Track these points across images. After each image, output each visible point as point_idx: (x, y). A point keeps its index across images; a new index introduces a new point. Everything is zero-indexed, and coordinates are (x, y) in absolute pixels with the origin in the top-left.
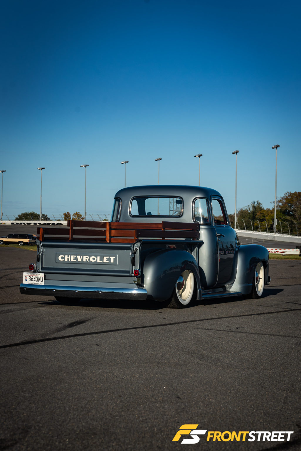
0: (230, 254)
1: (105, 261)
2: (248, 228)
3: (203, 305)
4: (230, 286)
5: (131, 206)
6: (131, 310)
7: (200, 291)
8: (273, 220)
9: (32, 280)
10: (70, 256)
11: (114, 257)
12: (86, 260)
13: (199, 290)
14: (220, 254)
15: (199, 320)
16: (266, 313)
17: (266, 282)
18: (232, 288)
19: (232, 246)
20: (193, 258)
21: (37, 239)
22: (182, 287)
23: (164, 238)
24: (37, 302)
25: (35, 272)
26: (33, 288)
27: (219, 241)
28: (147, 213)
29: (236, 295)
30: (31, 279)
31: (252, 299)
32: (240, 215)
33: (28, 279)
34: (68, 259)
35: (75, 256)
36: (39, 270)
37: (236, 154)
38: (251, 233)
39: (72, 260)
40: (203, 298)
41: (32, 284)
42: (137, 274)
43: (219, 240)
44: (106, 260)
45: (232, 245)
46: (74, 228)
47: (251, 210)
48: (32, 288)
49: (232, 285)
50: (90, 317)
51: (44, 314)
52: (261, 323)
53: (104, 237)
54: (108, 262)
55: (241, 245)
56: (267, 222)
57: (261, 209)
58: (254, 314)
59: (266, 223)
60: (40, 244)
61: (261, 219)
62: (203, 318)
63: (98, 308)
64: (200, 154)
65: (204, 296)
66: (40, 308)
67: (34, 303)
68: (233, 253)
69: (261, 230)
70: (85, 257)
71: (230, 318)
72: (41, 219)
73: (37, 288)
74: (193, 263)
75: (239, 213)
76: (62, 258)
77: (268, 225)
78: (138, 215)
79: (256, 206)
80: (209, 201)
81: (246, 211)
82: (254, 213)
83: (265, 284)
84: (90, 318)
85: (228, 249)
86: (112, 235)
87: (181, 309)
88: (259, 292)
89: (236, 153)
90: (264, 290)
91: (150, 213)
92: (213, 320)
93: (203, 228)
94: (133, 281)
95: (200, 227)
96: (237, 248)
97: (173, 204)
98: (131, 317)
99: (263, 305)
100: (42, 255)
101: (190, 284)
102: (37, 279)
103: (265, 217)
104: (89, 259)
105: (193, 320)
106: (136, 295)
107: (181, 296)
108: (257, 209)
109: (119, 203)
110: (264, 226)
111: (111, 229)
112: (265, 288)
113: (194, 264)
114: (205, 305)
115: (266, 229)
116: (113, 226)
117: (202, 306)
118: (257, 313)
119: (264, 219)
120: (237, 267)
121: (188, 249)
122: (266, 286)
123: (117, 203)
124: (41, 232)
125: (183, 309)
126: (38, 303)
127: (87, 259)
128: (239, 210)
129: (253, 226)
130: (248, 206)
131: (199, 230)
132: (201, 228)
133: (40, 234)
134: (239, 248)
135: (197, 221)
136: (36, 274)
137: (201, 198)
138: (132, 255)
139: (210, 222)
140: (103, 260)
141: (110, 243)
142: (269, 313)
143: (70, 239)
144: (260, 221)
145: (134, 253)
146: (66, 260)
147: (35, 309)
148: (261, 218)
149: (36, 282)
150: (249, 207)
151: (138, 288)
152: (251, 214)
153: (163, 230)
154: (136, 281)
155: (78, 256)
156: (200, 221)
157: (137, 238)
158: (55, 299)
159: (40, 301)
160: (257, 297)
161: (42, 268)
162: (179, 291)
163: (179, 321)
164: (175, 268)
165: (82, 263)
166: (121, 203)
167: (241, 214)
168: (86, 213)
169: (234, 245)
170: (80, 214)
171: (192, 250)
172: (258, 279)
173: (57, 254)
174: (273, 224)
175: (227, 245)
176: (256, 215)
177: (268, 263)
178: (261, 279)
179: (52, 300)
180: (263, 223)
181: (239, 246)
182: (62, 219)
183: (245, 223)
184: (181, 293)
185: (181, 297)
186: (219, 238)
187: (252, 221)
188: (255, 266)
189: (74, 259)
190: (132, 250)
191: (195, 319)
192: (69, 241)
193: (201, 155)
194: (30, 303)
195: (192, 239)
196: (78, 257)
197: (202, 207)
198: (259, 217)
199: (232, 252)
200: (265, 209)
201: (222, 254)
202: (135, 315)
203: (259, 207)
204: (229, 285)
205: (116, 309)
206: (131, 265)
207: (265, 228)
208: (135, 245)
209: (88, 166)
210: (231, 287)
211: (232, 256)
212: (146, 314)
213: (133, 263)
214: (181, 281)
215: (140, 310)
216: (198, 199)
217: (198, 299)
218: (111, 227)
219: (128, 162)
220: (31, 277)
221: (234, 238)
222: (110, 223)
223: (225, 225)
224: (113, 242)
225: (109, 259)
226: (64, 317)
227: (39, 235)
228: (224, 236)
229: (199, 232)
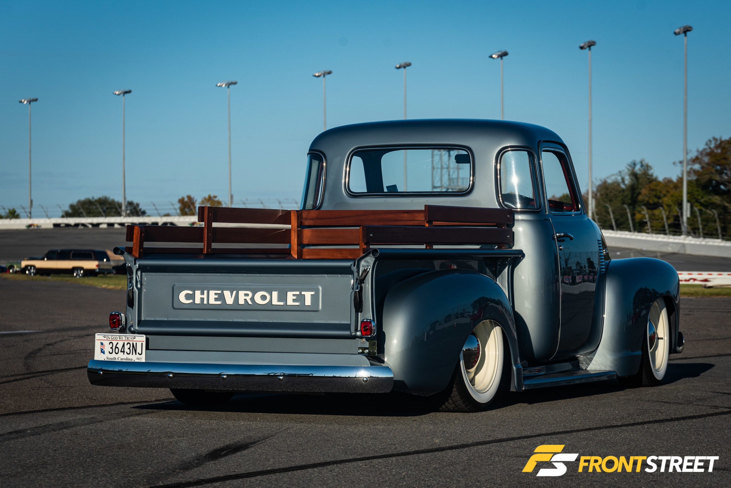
0: (586, 283)
1: (290, 302)
2: (621, 224)
3: (526, 404)
4: (589, 357)
5: (348, 169)
6: (356, 417)
7: (518, 370)
8: (680, 205)
9: (117, 352)
10: (206, 292)
11: (313, 293)
12: (245, 300)
13: (516, 367)
14: (563, 282)
15: (519, 438)
16: (678, 419)
17: (673, 347)
18: (593, 361)
19: (591, 264)
20: (499, 290)
21: (126, 253)
22: (476, 362)
23: (430, 244)
24: (129, 403)
25: (123, 331)
26: (120, 371)
27: (561, 249)
28: (387, 187)
29: (605, 378)
30: (114, 348)
31: (641, 388)
32: (601, 195)
33: (107, 348)
34: (202, 299)
35: (219, 292)
36: (132, 326)
37: (590, 49)
38: (628, 237)
39: (212, 301)
40: (526, 385)
41: (117, 360)
42: (368, 332)
43: (559, 247)
44: (294, 300)
45: (592, 260)
46: (215, 225)
47: (627, 182)
48: (117, 369)
49: (594, 355)
50: (258, 435)
51: (149, 431)
52: (667, 440)
53: (286, 246)
54: (297, 304)
55: (612, 260)
56: (665, 211)
57: (651, 180)
58: (649, 422)
59: (662, 213)
60: (135, 264)
61: (650, 204)
62: (529, 433)
63: (277, 415)
64: (503, 51)
65: (527, 382)
66: (137, 418)
67: (123, 406)
68: (593, 281)
69: (652, 230)
70: (241, 293)
71: (592, 432)
72: (124, 213)
73: (129, 370)
74: (499, 302)
75: (598, 190)
76: (188, 297)
77: (668, 218)
78: (366, 191)
79: (639, 172)
80: (536, 156)
81: (616, 184)
82: (633, 189)
83: (672, 350)
84: (259, 437)
85: (581, 270)
86: (305, 241)
87: (474, 414)
88: (657, 370)
89: (589, 46)
90: (669, 366)
91: (395, 186)
92: (554, 436)
93: (522, 220)
94: (359, 348)
95: (514, 217)
96: (604, 267)
97: (439, 170)
98: (355, 434)
99: (669, 401)
100: (140, 290)
101: (494, 353)
102: (129, 349)
103: (659, 198)
104: (252, 299)
105: (505, 437)
106: (367, 381)
107: (472, 381)
108: (641, 180)
109: (319, 164)
110: (658, 220)
111: (301, 226)
112: (672, 362)
113: (503, 307)
114: (530, 402)
115: (664, 226)
116: (306, 219)
117: (522, 404)
118: (655, 419)
119: (658, 202)
120: (603, 313)
121: (488, 270)
122: (674, 355)
123: (315, 164)
124: (135, 236)
125: (479, 414)
126: (132, 405)
127: (248, 298)
128: (598, 183)
129: (633, 220)
130: (620, 172)
131: (513, 225)
132: (518, 220)
133: (135, 240)
134: (607, 265)
135: (506, 203)
136: (125, 336)
137: (515, 148)
138: (355, 287)
139: (538, 207)
140: (286, 301)
141: (300, 258)
142: (684, 418)
143: (205, 252)
144: (648, 208)
145: (361, 281)
146: (198, 301)
147: (126, 419)
148: (651, 202)
149: (125, 356)
150: (623, 175)
151: (371, 364)
152: (626, 193)
153: (427, 225)
154: (365, 348)
155: (225, 292)
156: (515, 203)
157: (365, 247)
158: (173, 397)
159: (135, 403)
160: (654, 382)
161: (141, 323)
162: (469, 370)
163: (470, 441)
164: (457, 317)
165: (236, 308)
166: (324, 164)
167: (603, 192)
168: (232, 197)
169: (596, 261)
170: (216, 199)
171: (497, 273)
172: (654, 339)
173: (175, 287)
174: (680, 214)
175: (580, 262)
176: (640, 193)
177: (677, 302)
178: (662, 339)
179: (164, 400)
180: (656, 212)
181: (608, 261)
182: (174, 211)
183: (613, 213)
184: (473, 375)
185: (473, 385)
186: (560, 243)
187: (629, 208)
188: (648, 308)
189: (216, 299)
190: (356, 274)
191: (510, 436)
192: (202, 256)
193: (505, 54)
194: (113, 407)
195: (496, 247)
196: (227, 294)
197: (519, 171)
198: (647, 199)
199: (591, 278)
200: (661, 179)
201: (567, 284)
202: (366, 430)
203: (645, 174)
204: (585, 355)
205: (319, 416)
206: (354, 310)
207: (660, 225)
208: (363, 263)
209: (235, 83)
210: (592, 359)
211: (592, 287)
212: (391, 427)
213: (359, 306)
214: (473, 347)
215: (376, 417)
216: (508, 151)
217: (512, 389)
218: (301, 222)
219: (330, 73)
220: (115, 343)
221: (597, 242)
222: (299, 213)
223: (573, 212)
224: (307, 257)
225: (301, 298)
226: (195, 436)
227: (132, 243)
228: (571, 239)
229: (514, 229)
